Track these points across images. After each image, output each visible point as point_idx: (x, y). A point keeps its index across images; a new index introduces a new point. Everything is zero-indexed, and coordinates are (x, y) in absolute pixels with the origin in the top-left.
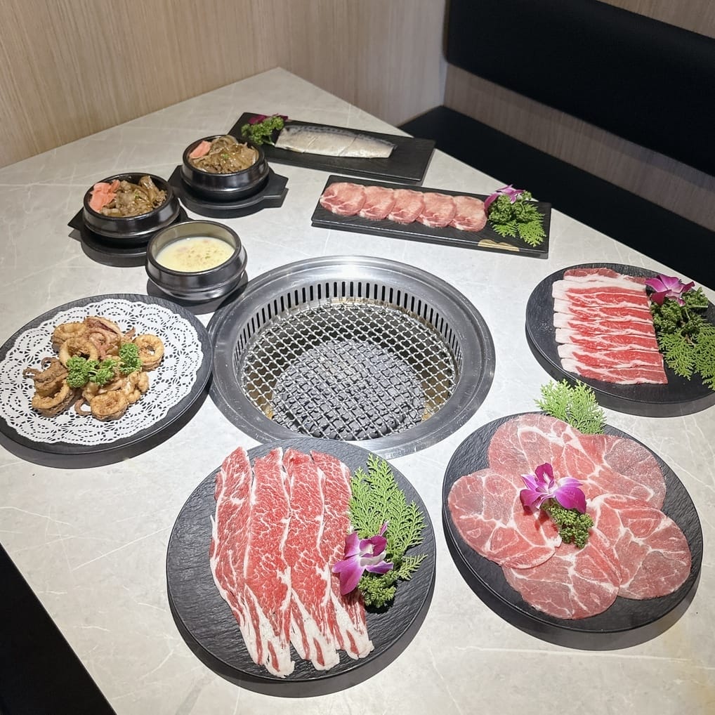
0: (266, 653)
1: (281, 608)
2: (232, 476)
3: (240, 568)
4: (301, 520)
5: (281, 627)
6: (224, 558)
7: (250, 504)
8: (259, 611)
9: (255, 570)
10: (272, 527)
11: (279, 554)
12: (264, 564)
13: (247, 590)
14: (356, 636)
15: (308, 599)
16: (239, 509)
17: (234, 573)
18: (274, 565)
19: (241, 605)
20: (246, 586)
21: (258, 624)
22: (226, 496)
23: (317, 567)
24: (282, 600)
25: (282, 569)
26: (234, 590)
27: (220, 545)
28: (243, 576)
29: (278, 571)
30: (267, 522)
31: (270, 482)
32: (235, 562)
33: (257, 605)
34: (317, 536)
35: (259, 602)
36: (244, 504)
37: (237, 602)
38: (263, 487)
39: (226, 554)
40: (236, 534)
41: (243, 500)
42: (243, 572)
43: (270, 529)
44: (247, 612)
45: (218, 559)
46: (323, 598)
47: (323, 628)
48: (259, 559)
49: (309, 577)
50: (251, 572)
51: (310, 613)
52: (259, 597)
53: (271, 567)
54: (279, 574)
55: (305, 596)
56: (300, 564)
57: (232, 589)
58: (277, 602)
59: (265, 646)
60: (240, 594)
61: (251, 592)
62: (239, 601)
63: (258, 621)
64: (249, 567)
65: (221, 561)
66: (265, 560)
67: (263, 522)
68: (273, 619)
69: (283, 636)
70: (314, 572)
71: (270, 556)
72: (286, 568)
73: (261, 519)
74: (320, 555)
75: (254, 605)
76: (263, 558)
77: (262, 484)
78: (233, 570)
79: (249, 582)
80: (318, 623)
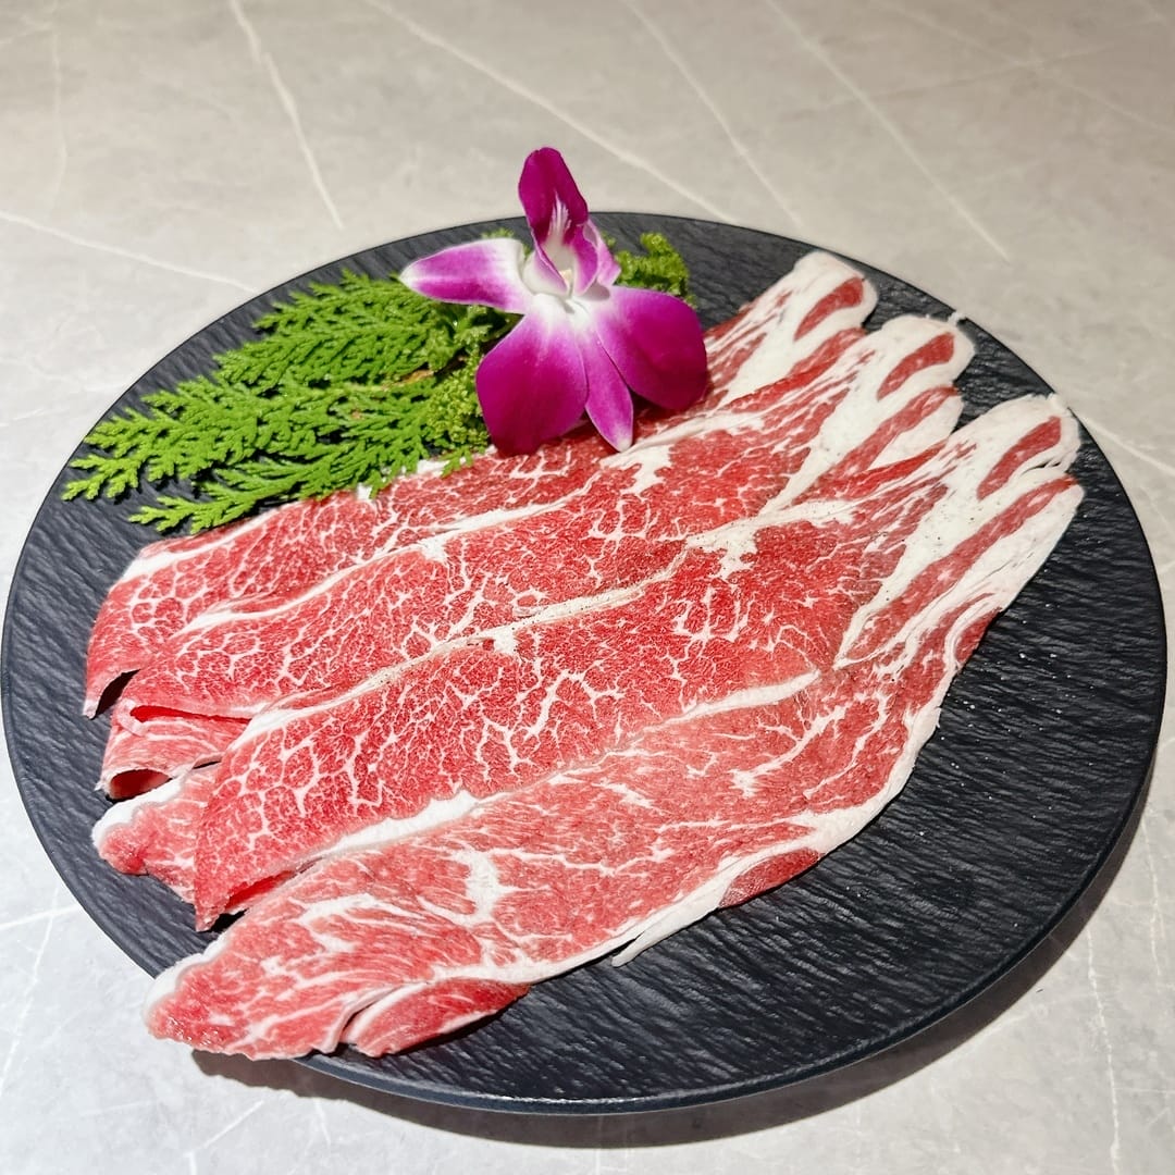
0: (1024, 480)
1: (846, 519)
2: (341, 962)
3: (784, 711)
4: (471, 605)
5: (909, 490)
6: (781, 795)
7: (478, 813)
8: (893, 586)
9: (770, 647)
10: (551, 673)
11: (654, 593)
12: (727, 624)
13: (849, 655)
14: (801, 306)
15: (763, 471)
16: (521, 854)
17: (819, 725)
18: (710, 591)
19: (911, 650)
20: (841, 662)
21: (944, 562)
22: (477, 948)
23: (636, 489)
24: (816, 531)
25: (707, 564)
26: (882, 699)
27: (740, 845)
28: (811, 688)
29: (724, 574)
30: (533, 700)
31: (331, 765)
32: (778, 744)
33: (880, 602)
34: (509, 524)
35: (868, 598)
36: (482, 843)
37: (916, 663)
38: (367, 791)
39: (759, 795)
40: (646, 803)
41: (468, 856)
42: (800, 696)
43: (564, 674)
44: (927, 619)
45: (803, 818)
46: (734, 432)
47: (833, 392)
48: (715, 648)
49: (685, 497)
50: (786, 666)
51: (807, 451)
52: (849, 607)
53: (723, 600)
54: (729, 567)
55: (756, 483)
56: (655, 532)
57: (882, 709)
58: (829, 543)
59: (1004, 498)
60: (880, 671)
61: (850, 636)
62: (905, 661)
63: (934, 569)
64: (768, 678)
65: (803, 803)
66: (707, 627)
67: (543, 717)
68: (895, 526)
69: (932, 468)
70: (656, 492)
71: (682, 619)
72: (700, 552)
73: (534, 730)
74: (583, 491)
75: (884, 612)
76: (705, 635)
77: (355, 800)
78: (809, 735)
79: (824, 653)
80: (826, 410)
